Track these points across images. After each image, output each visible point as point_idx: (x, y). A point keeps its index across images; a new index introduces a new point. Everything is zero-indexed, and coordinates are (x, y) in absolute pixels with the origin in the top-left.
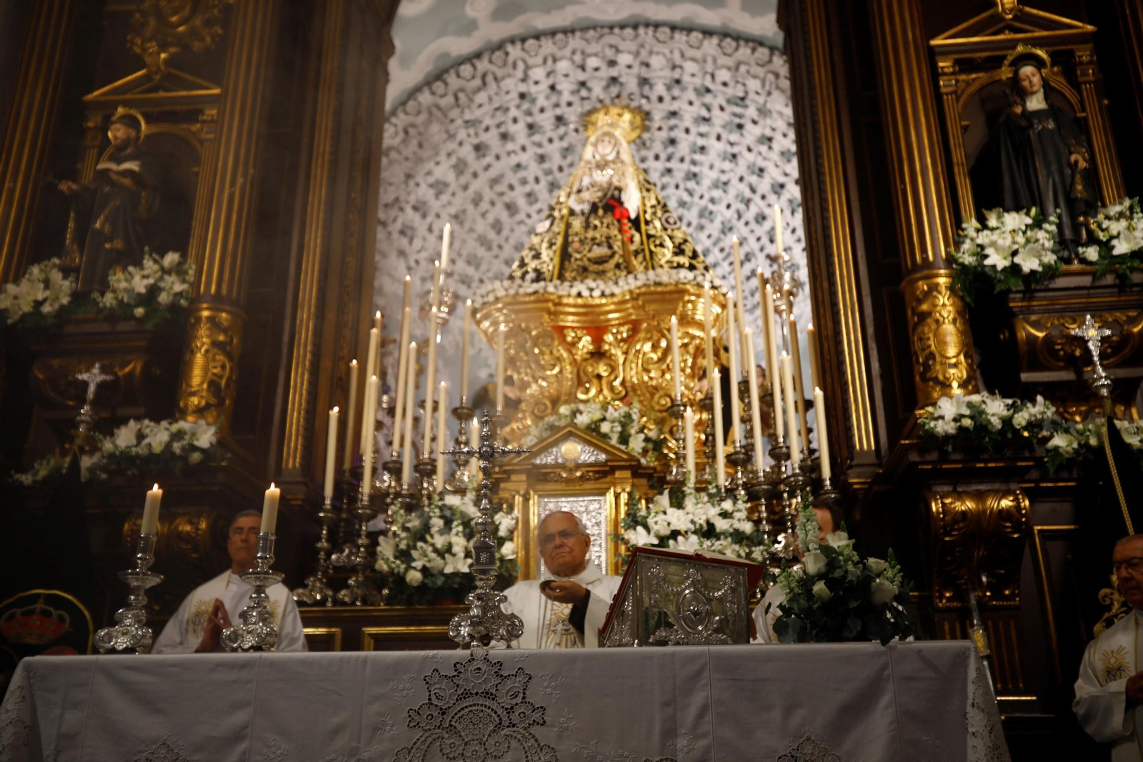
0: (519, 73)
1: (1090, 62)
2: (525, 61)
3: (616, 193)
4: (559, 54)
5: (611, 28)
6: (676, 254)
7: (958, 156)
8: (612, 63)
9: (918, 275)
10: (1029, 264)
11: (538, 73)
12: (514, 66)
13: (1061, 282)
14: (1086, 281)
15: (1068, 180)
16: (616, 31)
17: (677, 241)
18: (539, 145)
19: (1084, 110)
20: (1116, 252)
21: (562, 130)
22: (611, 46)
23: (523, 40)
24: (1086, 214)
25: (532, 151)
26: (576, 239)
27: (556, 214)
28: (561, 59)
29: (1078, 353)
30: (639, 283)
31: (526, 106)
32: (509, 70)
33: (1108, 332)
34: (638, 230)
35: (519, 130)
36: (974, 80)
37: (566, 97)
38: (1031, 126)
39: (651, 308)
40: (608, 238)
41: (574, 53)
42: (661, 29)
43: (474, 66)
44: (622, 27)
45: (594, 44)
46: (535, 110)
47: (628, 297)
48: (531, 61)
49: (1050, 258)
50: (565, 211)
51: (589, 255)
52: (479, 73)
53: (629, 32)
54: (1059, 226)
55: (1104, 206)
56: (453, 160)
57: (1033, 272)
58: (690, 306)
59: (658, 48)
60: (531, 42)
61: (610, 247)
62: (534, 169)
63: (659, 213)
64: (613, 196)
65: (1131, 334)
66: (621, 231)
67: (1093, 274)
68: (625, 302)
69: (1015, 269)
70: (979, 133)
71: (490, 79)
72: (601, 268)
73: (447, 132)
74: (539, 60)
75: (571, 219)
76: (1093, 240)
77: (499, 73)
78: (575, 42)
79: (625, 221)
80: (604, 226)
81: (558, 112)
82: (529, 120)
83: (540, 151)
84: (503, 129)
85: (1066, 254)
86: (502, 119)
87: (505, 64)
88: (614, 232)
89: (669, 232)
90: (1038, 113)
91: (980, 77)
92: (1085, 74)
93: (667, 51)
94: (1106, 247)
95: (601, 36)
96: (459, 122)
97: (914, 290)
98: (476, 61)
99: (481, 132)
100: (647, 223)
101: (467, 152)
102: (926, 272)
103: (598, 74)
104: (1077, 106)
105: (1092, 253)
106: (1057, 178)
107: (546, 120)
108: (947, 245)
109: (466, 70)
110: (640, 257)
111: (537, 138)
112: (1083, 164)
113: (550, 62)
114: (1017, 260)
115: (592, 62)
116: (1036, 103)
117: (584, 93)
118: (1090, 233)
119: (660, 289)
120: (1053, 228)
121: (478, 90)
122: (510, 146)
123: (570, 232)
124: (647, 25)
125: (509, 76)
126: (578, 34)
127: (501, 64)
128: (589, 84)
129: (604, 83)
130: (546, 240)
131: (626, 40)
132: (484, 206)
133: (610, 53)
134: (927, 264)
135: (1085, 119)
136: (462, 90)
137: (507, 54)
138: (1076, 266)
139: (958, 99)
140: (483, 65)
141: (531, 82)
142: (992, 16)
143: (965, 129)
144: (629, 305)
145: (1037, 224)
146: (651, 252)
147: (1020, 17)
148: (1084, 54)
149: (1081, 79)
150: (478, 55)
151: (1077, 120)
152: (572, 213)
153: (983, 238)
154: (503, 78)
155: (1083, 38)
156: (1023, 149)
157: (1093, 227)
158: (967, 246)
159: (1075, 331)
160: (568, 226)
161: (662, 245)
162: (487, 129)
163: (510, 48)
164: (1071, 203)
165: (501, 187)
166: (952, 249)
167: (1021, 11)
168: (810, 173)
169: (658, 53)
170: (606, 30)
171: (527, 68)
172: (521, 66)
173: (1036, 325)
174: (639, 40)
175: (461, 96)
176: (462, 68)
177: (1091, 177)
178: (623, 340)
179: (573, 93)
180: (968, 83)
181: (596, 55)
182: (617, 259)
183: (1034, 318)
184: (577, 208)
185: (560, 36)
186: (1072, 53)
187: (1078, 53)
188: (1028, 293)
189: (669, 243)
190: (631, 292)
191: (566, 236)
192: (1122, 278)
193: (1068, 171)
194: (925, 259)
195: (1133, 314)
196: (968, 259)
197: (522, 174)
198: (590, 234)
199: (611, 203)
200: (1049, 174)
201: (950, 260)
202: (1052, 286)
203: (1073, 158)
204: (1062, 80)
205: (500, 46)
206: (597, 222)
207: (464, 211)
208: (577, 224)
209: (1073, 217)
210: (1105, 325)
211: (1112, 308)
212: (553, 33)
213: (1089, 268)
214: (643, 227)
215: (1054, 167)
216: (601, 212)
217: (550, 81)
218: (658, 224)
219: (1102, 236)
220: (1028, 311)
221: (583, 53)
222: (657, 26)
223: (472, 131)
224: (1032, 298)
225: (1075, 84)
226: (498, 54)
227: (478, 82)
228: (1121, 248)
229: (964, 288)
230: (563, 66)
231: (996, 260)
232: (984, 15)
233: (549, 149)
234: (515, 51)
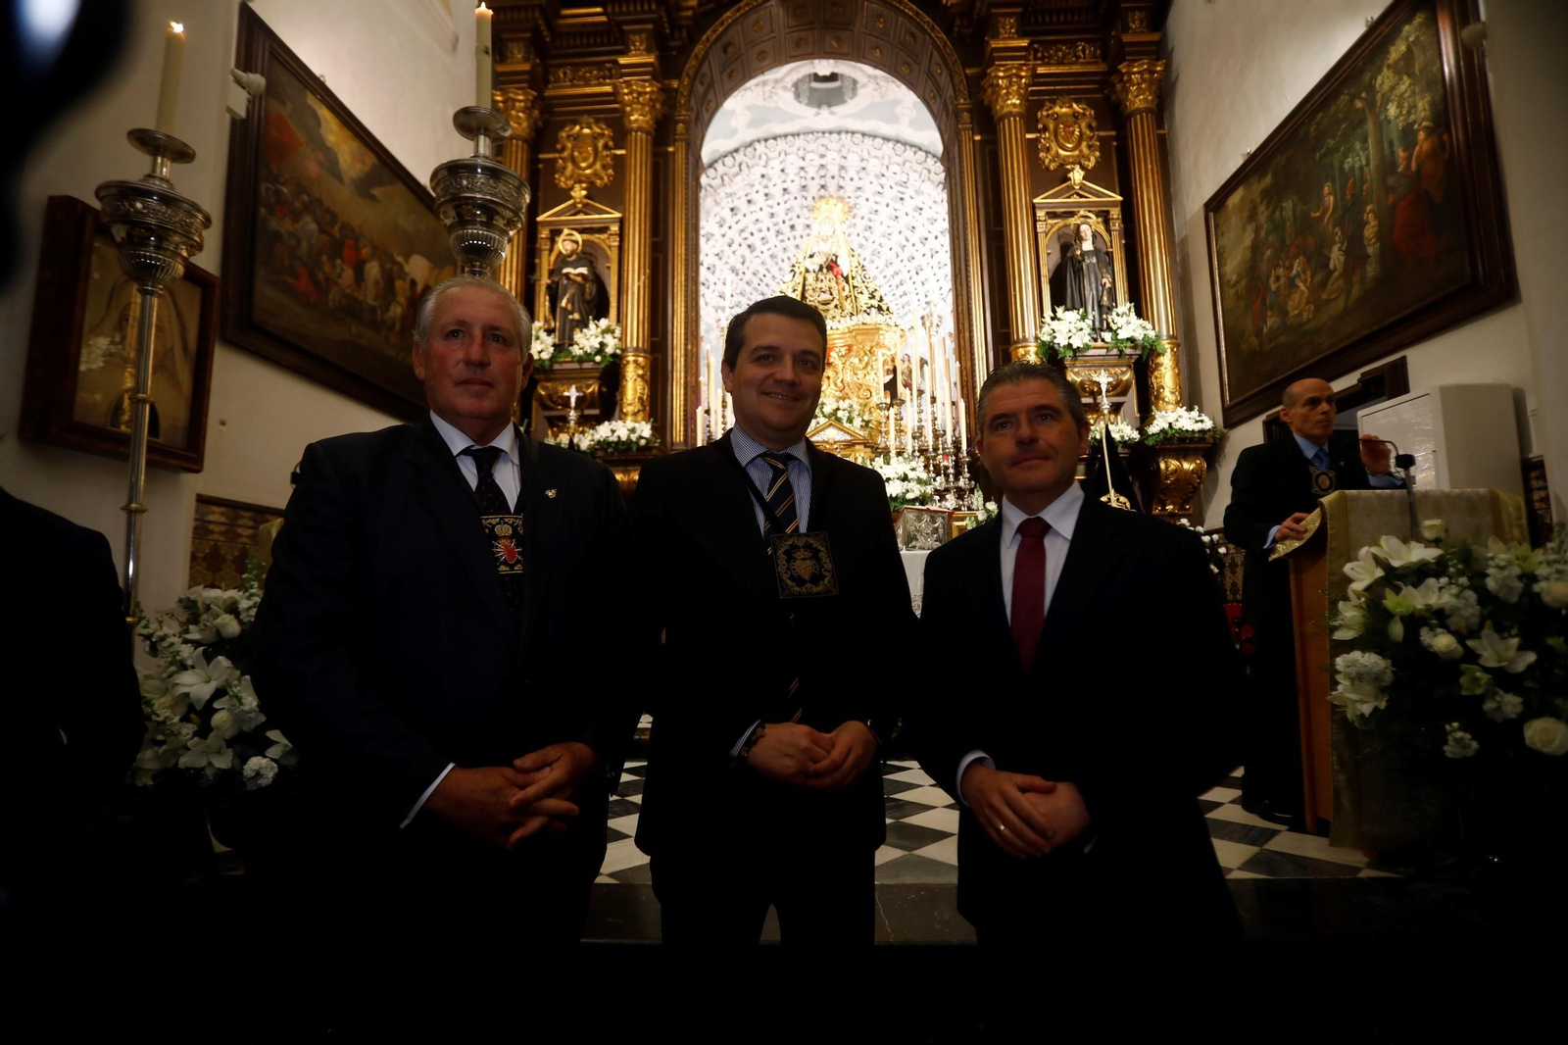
0: (763, 162)
1: (1118, 219)
2: (766, 154)
3: (834, 258)
4: (789, 150)
5: (824, 133)
6: (870, 298)
7: (1044, 271)
8: (822, 156)
9: (1020, 345)
10: (1076, 343)
11: (776, 164)
12: (760, 157)
13: (1091, 352)
14: (1103, 352)
15: (1100, 294)
16: (827, 135)
17: (871, 290)
18: (771, 207)
19: (1112, 247)
20: (1119, 337)
21: (787, 197)
22: (823, 145)
23: (766, 140)
24: (1107, 314)
25: (767, 210)
26: (810, 288)
27: (796, 269)
28: (790, 154)
29: (1095, 389)
30: (853, 323)
31: (765, 182)
32: (757, 160)
33: (1111, 380)
34: (847, 282)
35: (759, 199)
36: (1056, 224)
37: (792, 177)
38: (1084, 260)
39: (860, 338)
40: (830, 288)
41: (798, 149)
42: (856, 135)
43: (734, 158)
44: (831, 133)
45: (812, 144)
46: (770, 185)
47: (846, 331)
48: (771, 155)
49: (1087, 339)
50: (803, 270)
51: (819, 299)
52: (737, 163)
53: (835, 136)
54: (1094, 321)
55: (1117, 307)
56: (718, 219)
57: (1078, 348)
58: (881, 337)
59: (854, 148)
60: (771, 141)
61: (831, 294)
62: (767, 222)
63: (860, 272)
64: (832, 260)
65: (1121, 381)
66: (837, 283)
67: (1107, 348)
68: (845, 333)
69: (1070, 345)
70: (1056, 257)
71: (744, 166)
72: (826, 307)
73: (715, 201)
74: (776, 154)
75: (807, 275)
76: (1109, 329)
77: (750, 163)
78: (800, 142)
79: (840, 277)
80: (828, 280)
81: (785, 186)
82: (766, 191)
83: (772, 211)
84: (749, 198)
85: (1095, 336)
86: (749, 191)
87: (754, 157)
88: (833, 284)
89: (866, 284)
90: (1088, 252)
91: (1060, 222)
92: (1114, 225)
93: (859, 151)
94: (1115, 333)
95: (817, 138)
96: (723, 195)
97: (1017, 353)
98: (735, 154)
99: (735, 200)
100: (853, 278)
101: (727, 213)
102: (1024, 344)
103: (813, 163)
104: (1109, 244)
105: (1107, 336)
106: (1095, 292)
107: (777, 192)
108: (1036, 330)
109: (729, 160)
110: (849, 300)
111: (770, 202)
112: (1108, 285)
113: (783, 154)
114: (1071, 341)
115: (809, 156)
116: (1088, 246)
117: (802, 174)
118: (1108, 324)
119: (866, 327)
120: (1091, 323)
121: (737, 174)
122: (753, 207)
123: (807, 283)
124: (847, 132)
125: (757, 165)
126: (802, 137)
127: (751, 157)
128: (806, 169)
129: (817, 169)
130: (790, 287)
131: (833, 142)
132: (735, 247)
133: (822, 150)
134: (1025, 340)
135: (1112, 253)
136: (726, 174)
137: (755, 149)
138: (1100, 343)
139: (1047, 235)
140: (739, 157)
141: (769, 168)
142: (1068, 186)
143: (1049, 254)
144: (847, 335)
145: (1083, 318)
146: (856, 297)
147: (1083, 187)
148: (1115, 213)
149: (1112, 228)
150: (736, 151)
151: (1107, 253)
152: (807, 271)
153: (1055, 324)
154: (753, 166)
155: (1114, 204)
156: (1079, 272)
157: (1110, 320)
158: (1046, 329)
159: (1095, 378)
160: (805, 279)
161: (861, 293)
162: (740, 198)
163: (757, 145)
164: (1100, 306)
165: (746, 234)
166: (1038, 332)
167: (1084, 184)
168: (960, 269)
169: (853, 152)
170: (820, 135)
171: (768, 159)
172: (764, 157)
173: (1076, 374)
174: (841, 142)
175: (725, 178)
176: (726, 159)
177: (1112, 293)
178: (842, 356)
179: (796, 174)
180: (1052, 226)
181: (813, 152)
182: (836, 302)
183: (1076, 370)
184: (811, 268)
185: (790, 138)
186: (1108, 212)
187: (1112, 213)
188: (1075, 357)
189: (865, 291)
190: (849, 328)
191: (804, 286)
192: (1121, 351)
193: (1100, 288)
194: (1024, 336)
195: (1124, 369)
196: (1046, 338)
197: (759, 225)
198: (819, 285)
199: (831, 266)
200: (1091, 289)
201: (1037, 338)
202: (1087, 354)
203: (1104, 280)
204: (1103, 228)
205: (750, 144)
206: (822, 277)
207: (722, 251)
208: (811, 277)
209: (1100, 315)
210: (1110, 375)
211: (1114, 366)
212: (786, 136)
213: (1106, 345)
214: (850, 281)
215: (1094, 286)
216: (825, 270)
217: (781, 167)
218: (859, 278)
219: (1114, 327)
220: (1074, 366)
221: (804, 149)
222: (853, 133)
223: (730, 199)
224: (1076, 360)
225: (1109, 231)
226: (749, 149)
227: (737, 169)
228: (1123, 335)
229: (1043, 354)
230: (792, 158)
231: (1061, 341)
232: (1064, 185)
233: (776, 209)
234: (760, 147)
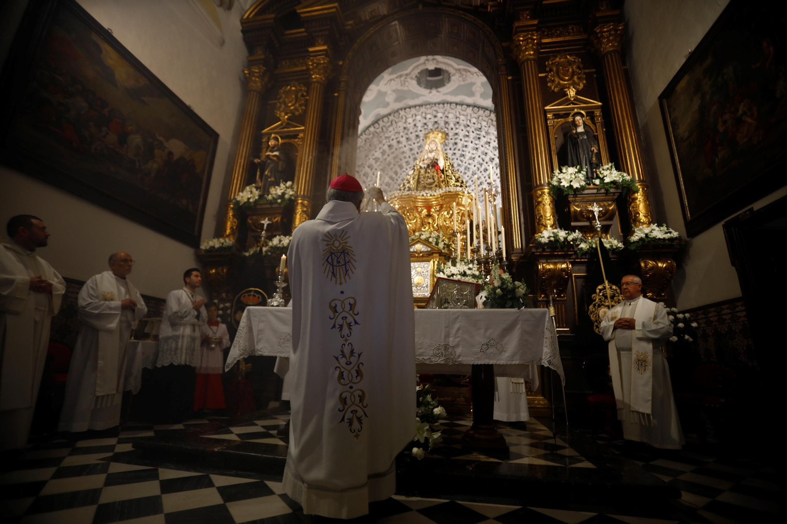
0: (404, 121)
1: (600, 116)
2: (405, 116)
3: (436, 161)
4: (417, 113)
5: (435, 104)
6: (456, 182)
7: (553, 148)
8: (435, 116)
9: (538, 189)
10: (576, 185)
11: (410, 120)
12: (402, 118)
13: (586, 192)
14: (595, 191)
15: (590, 157)
16: (437, 105)
17: (457, 177)
18: (410, 145)
19: (597, 132)
20: (605, 182)
21: (418, 140)
22: (435, 111)
23: (405, 109)
24: (596, 168)
25: (408, 147)
26: (422, 177)
27: (416, 168)
28: (418, 115)
29: (591, 216)
30: (443, 191)
31: (406, 131)
32: (400, 119)
33: (601, 209)
34: (443, 173)
35: (403, 140)
36: (560, 121)
37: (420, 128)
38: (579, 137)
39: (447, 200)
40: (433, 176)
41: (422, 113)
42: (452, 105)
43: (388, 118)
44: (439, 104)
45: (429, 110)
46: (409, 133)
47: (439, 196)
48: (407, 116)
49: (583, 183)
50: (418, 167)
51: (427, 182)
52: (390, 121)
53: (441, 105)
54: (587, 172)
55: (602, 165)
56: (381, 150)
57: (577, 188)
58: (460, 199)
59: (451, 111)
60: (408, 109)
61: (434, 179)
62: (408, 153)
63: (451, 168)
64: (435, 162)
65: (609, 210)
66: (437, 174)
67: (597, 189)
68: (438, 198)
69: (571, 187)
70: (561, 140)
71: (394, 122)
72: (430, 186)
73: (379, 141)
74: (410, 116)
75: (421, 170)
76: (598, 177)
77: (397, 120)
78: (423, 109)
79: (439, 170)
80: (432, 172)
81: (417, 133)
82: (407, 136)
83: (410, 147)
84: (398, 140)
85: (588, 182)
86: (398, 136)
87: (399, 117)
88: (435, 174)
89: (454, 174)
90: (581, 133)
91: (561, 120)
92: (598, 120)
93: (454, 113)
94: (602, 179)
95: (432, 107)
96: (383, 137)
97: (536, 194)
98: (389, 116)
99: (391, 141)
100: (446, 171)
101: (386, 148)
102: (540, 188)
103: (430, 120)
104: (595, 131)
105: (597, 182)
106: (587, 155)
107: (413, 136)
108: (548, 178)
109: (386, 119)
110: (444, 183)
111: (409, 143)
112: (596, 151)
113: (414, 116)
114: (572, 184)
115: (429, 116)
116: (581, 129)
117: (426, 127)
118: (597, 175)
119: (450, 193)
120: (585, 173)
121: (390, 126)
122: (400, 145)
123: (420, 174)
124: (447, 103)
125: (400, 121)
126: (424, 106)
127: (397, 117)
128: (428, 124)
129: (433, 123)
130: (412, 177)
131: (440, 108)
132: (392, 166)
133: (435, 113)
134: (541, 185)
135: (597, 135)
136: (384, 126)
137: (399, 114)
138: (592, 186)
139: (554, 128)
140: (391, 118)
141: (408, 123)
142: (566, 99)
143: (556, 138)
144: (440, 199)
145: (579, 172)
146: (447, 181)
147: (576, 99)
148: (598, 113)
149: (596, 121)
150: (390, 114)
151: (594, 136)
152: (421, 168)
153: (561, 176)
154: (398, 122)
155: (597, 107)
156: (575, 145)
157: (598, 173)
158: (555, 179)
159: (590, 208)
160: (420, 172)
161: (451, 179)
162: (393, 140)
163: (400, 112)
164: (591, 164)
165: (398, 160)
166: (550, 180)
167: (576, 97)
168: (502, 154)
169: (451, 113)
170: (433, 105)
171: (406, 118)
172: (404, 118)
173: (577, 206)
174: (445, 108)
175: (384, 128)
176: (384, 119)
177: (599, 155)
178: (437, 211)
179: (422, 127)
180: (557, 122)
181: (430, 114)
182: (436, 183)
183: (577, 204)
184: (423, 166)
185: (417, 107)
186: (593, 112)
187: (595, 112)
188: (575, 195)
189: (454, 178)
190: (440, 194)
191: (419, 175)
192: (607, 190)
193: (591, 153)
194: (540, 183)
195: (610, 203)
196: (555, 183)
197: (405, 155)
198: (427, 175)
199: (434, 164)
200: (584, 154)
201: (549, 184)
202: (583, 193)
203: (592, 149)
204: (590, 121)
205: (397, 111)
206: (429, 171)
207: (385, 168)
208: (422, 171)
209: (592, 169)
210: (600, 206)
211: (603, 201)
212: (415, 106)
213: (596, 187)
214: (445, 172)
215: (586, 152)
216: (431, 167)
217: (414, 123)
218: (450, 171)
219: (601, 176)
220: (575, 201)
221: (425, 113)
222: (451, 103)
223: (387, 140)
224: (576, 197)
225: (594, 123)
226: (396, 114)
227: (390, 123)
228: (607, 180)
229: (553, 193)
230: (419, 118)
231: (565, 184)
232: (564, 99)
233: (414, 146)
234: (402, 113)
